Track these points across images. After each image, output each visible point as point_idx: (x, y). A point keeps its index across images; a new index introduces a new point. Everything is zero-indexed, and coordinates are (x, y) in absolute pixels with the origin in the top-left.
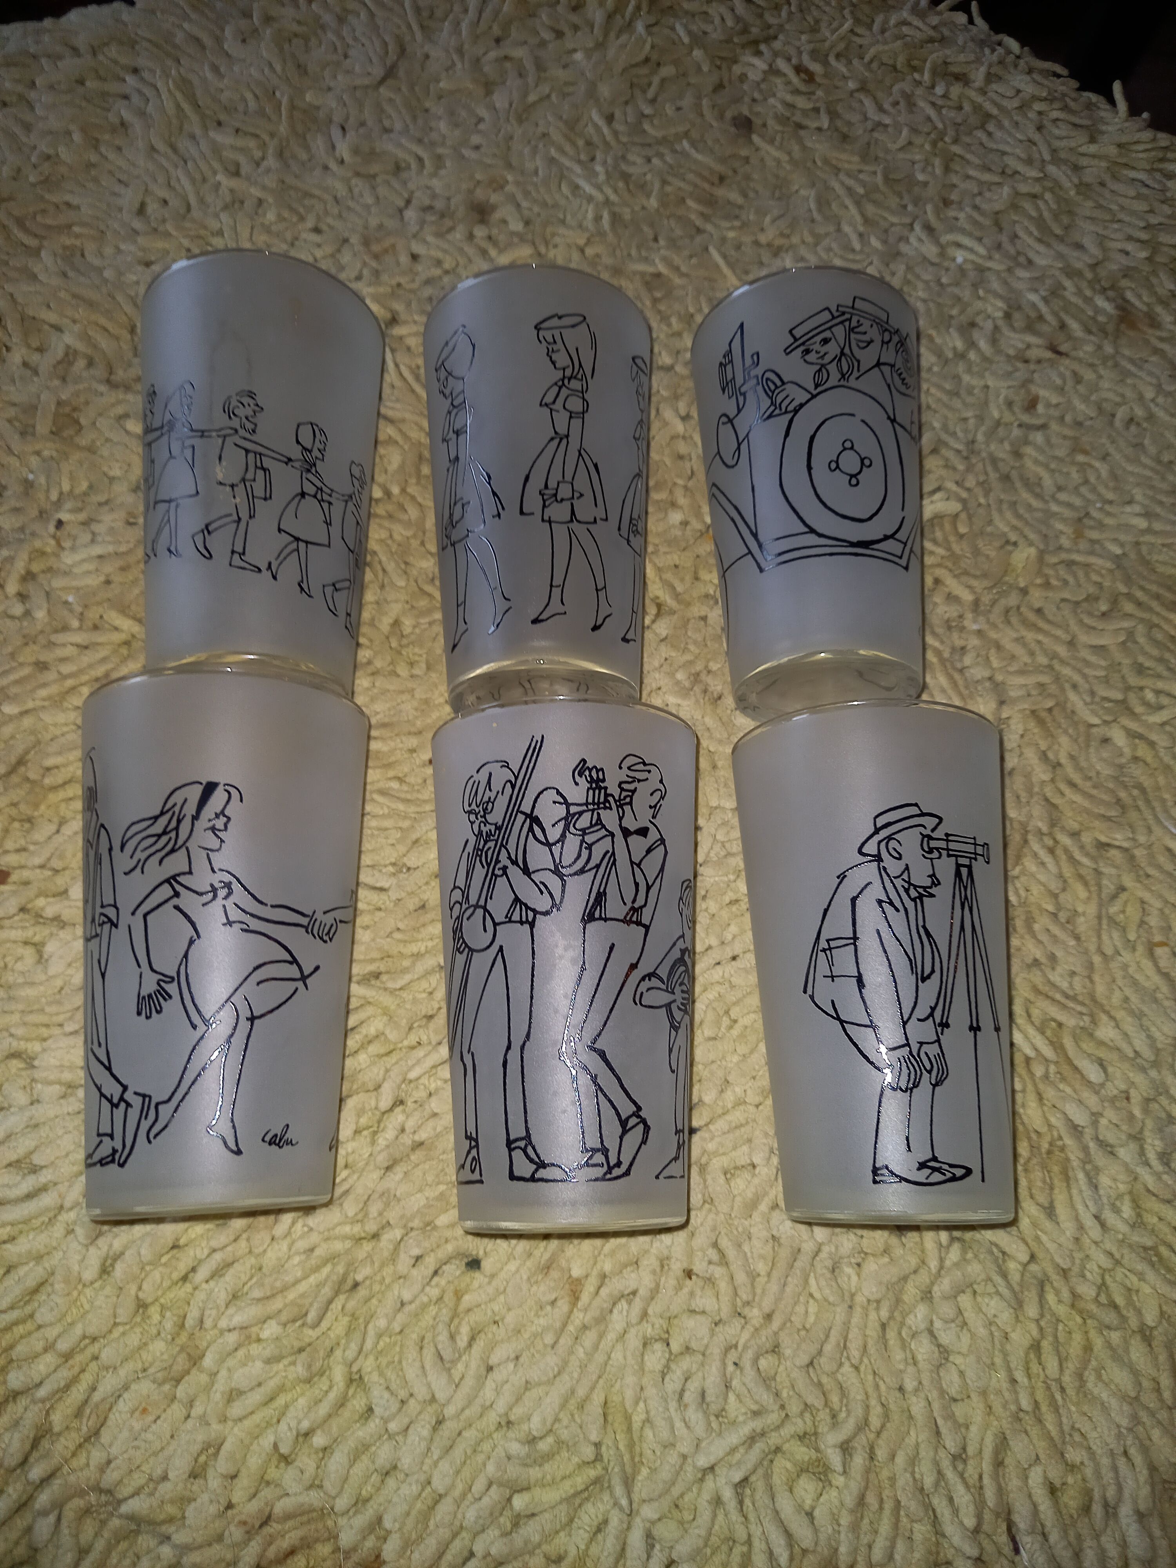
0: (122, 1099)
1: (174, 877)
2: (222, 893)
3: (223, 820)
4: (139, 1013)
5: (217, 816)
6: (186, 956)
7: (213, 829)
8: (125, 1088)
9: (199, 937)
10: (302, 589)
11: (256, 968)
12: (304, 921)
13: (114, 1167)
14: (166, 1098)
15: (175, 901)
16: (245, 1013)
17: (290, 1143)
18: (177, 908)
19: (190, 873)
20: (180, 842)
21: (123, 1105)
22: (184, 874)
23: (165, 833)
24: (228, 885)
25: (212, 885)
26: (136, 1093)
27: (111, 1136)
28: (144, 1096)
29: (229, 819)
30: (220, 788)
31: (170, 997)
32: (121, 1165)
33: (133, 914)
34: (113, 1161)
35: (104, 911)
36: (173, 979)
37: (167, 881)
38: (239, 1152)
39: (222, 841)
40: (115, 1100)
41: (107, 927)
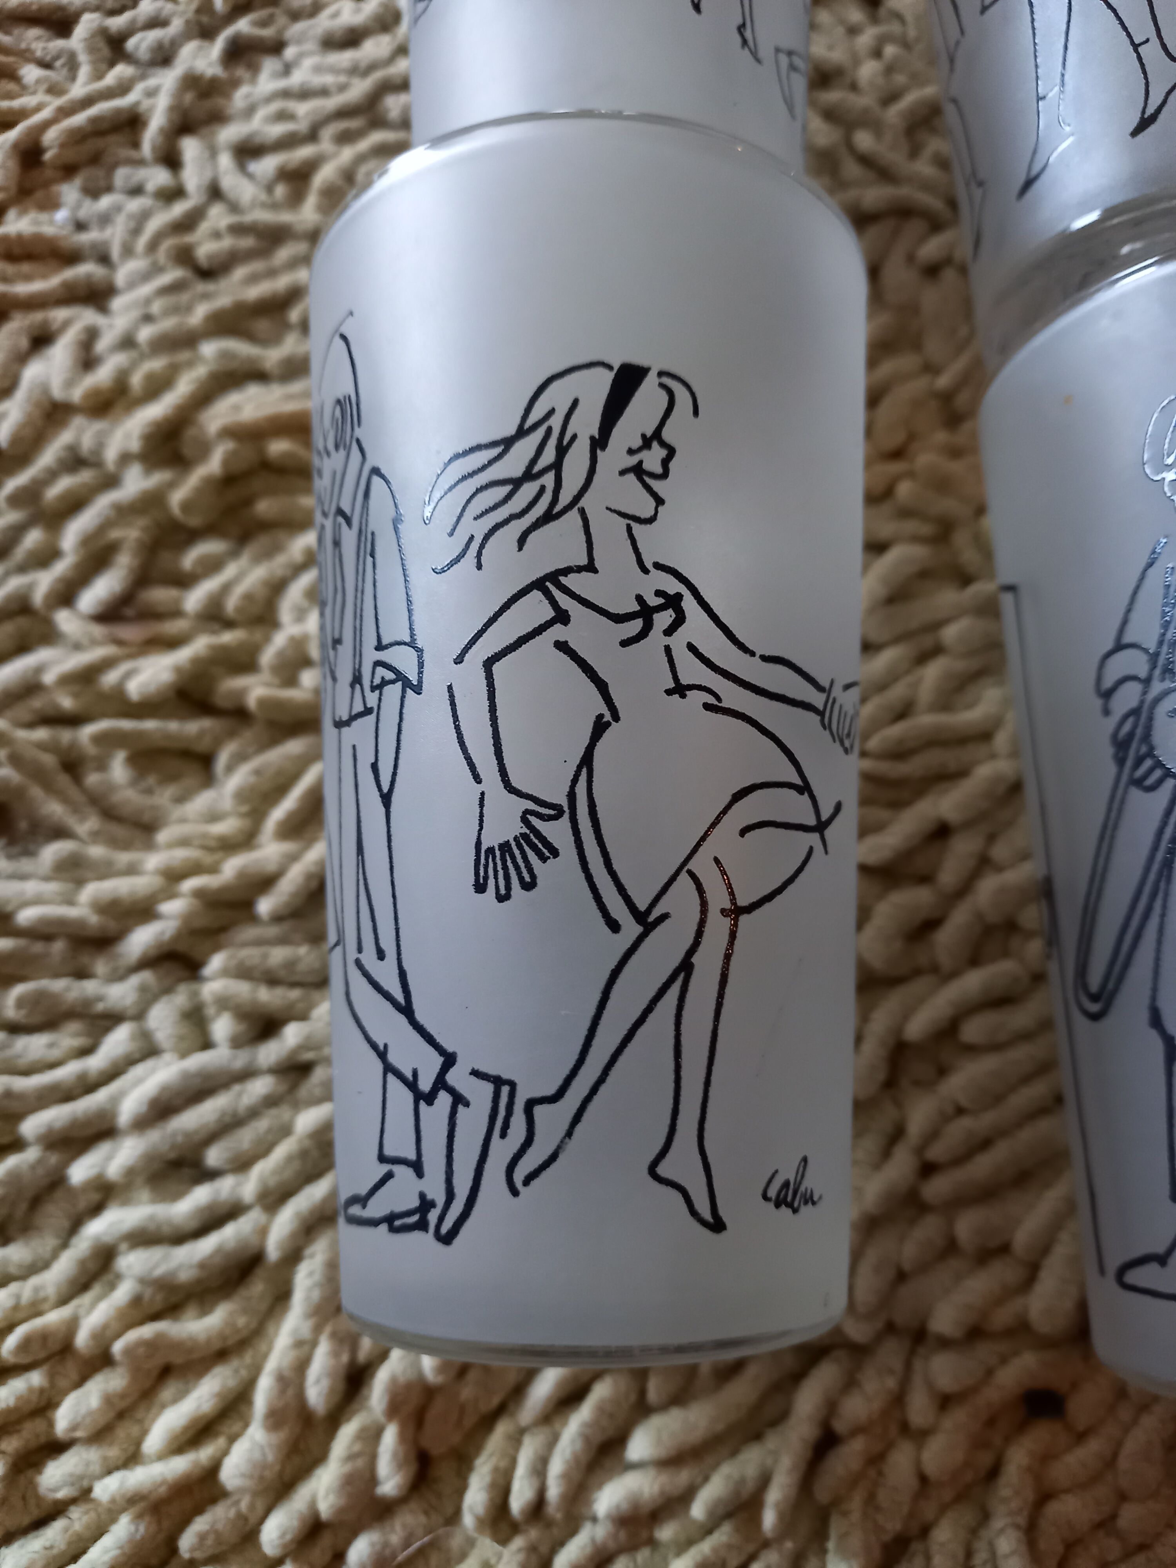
0: (440, 1083)
1: (554, 577)
2: (663, 619)
3: (661, 453)
4: (480, 888)
5: (647, 443)
6: (587, 760)
7: (638, 470)
8: (449, 1060)
9: (616, 717)
10: (745, 42)
11: (738, 796)
12: (817, 699)
13: (424, 1240)
14: (550, 1090)
15: (557, 632)
16: (718, 899)
17: (810, 1200)
18: (562, 646)
19: (590, 567)
20: (565, 498)
21: (444, 1099)
22: (579, 569)
23: (529, 475)
24: (673, 602)
25: (639, 599)
26: (475, 1073)
27: (417, 1167)
28: (498, 1082)
29: (671, 452)
30: (650, 382)
31: (555, 853)
32: (447, 1239)
33: (459, 660)
34: (422, 1225)
35: (382, 656)
36: (559, 812)
37: (539, 585)
38: (717, 1225)
39: (660, 501)
40: (425, 1084)
41: (393, 692)
